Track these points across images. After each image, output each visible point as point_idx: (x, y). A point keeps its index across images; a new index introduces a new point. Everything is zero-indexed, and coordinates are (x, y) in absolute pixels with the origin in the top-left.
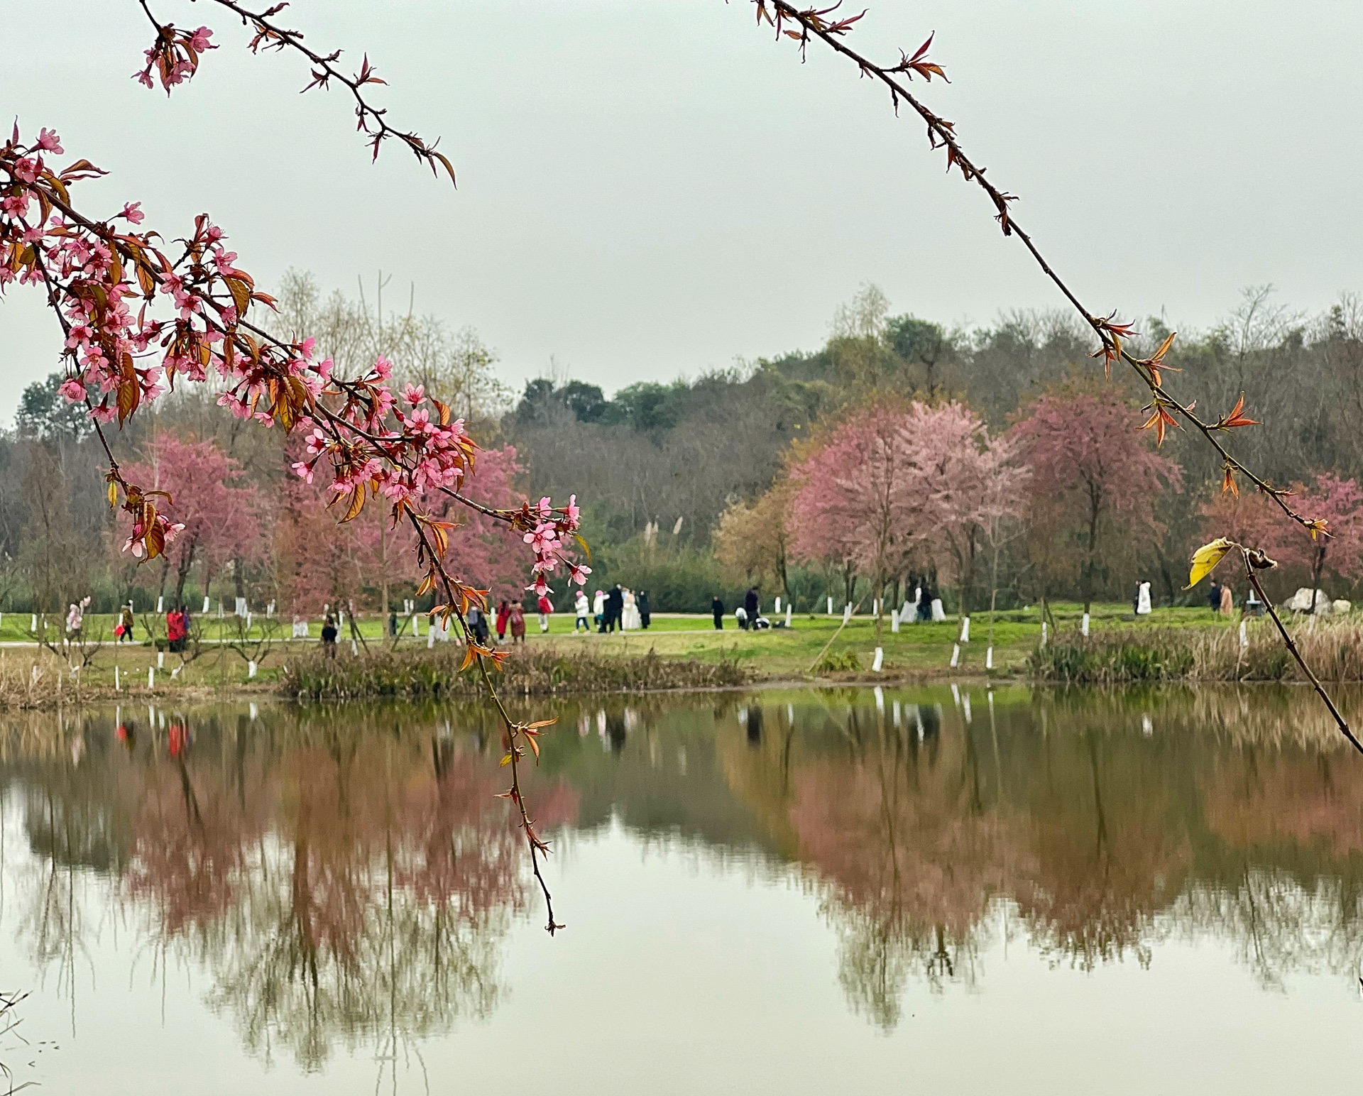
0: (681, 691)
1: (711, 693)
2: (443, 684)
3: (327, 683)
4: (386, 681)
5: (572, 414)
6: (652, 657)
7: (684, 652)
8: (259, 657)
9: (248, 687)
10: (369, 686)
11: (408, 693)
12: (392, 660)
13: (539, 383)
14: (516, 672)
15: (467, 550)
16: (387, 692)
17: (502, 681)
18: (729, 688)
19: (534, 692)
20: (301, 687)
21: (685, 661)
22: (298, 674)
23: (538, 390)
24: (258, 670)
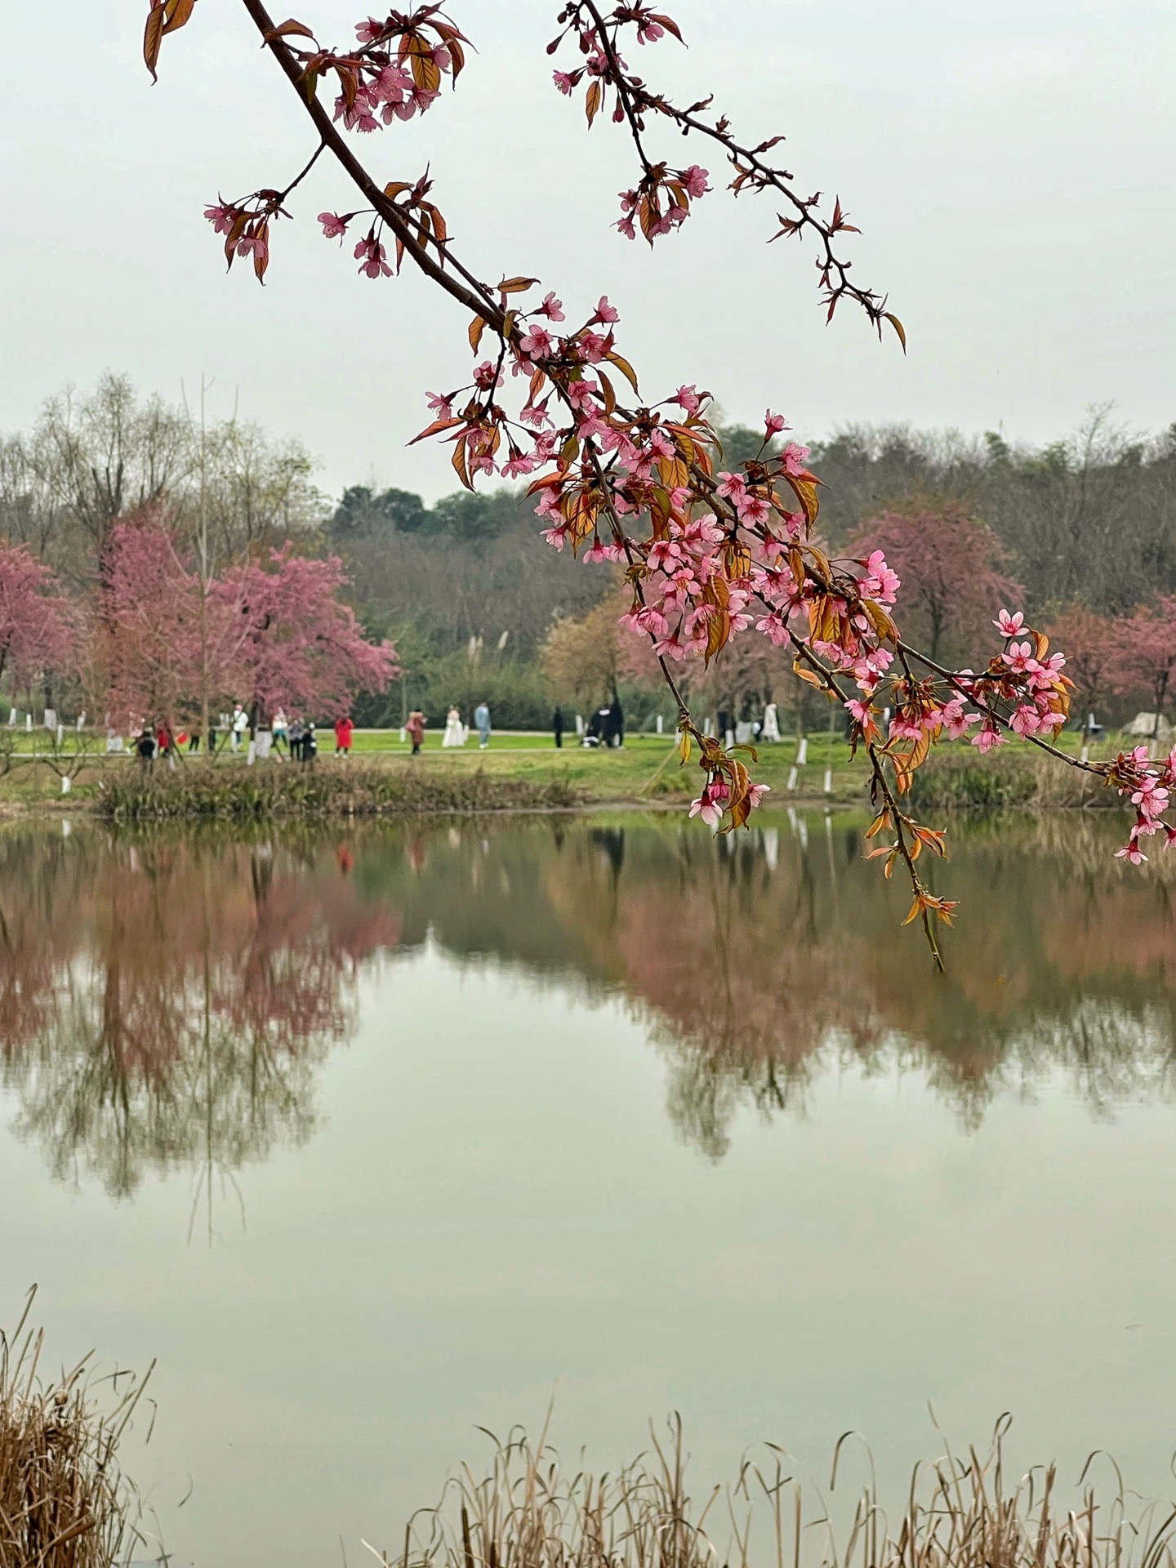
0: (510, 812)
1: (540, 814)
2: (265, 801)
3: (144, 800)
4: (205, 799)
5: (391, 523)
6: (480, 776)
7: (512, 771)
8: (73, 772)
9: (62, 804)
10: (188, 804)
11: (229, 812)
12: (212, 777)
13: (358, 491)
14: (340, 791)
15: (290, 663)
16: (207, 811)
17: (325, 799)
18: (560, 809)
19: (359, 812)
20: (117, 804)
21: (514, 781)
22: (115, 790)
23: (356, 498)
24: (72, 786)
